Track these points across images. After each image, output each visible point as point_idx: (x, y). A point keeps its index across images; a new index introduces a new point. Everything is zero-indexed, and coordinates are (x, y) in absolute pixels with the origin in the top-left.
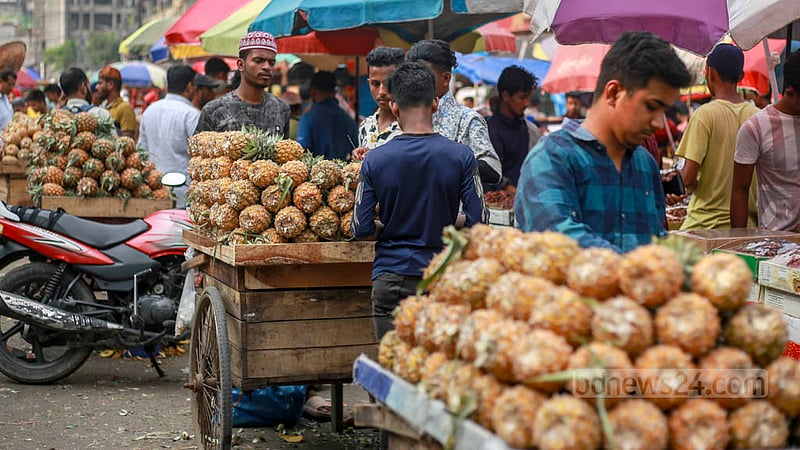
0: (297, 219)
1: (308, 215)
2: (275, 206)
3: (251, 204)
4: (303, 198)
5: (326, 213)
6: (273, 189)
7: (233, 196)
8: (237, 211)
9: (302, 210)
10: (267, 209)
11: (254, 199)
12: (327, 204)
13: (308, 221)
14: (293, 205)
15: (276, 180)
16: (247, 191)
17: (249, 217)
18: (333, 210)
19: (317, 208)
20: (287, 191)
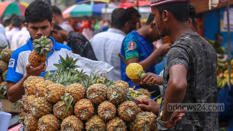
0: (75, 125)
1: (84, 122)
2: (62, 116)
3: (46, 114)
4: (80, 110)
5: (96, 120)
6: (61, 104)
7: (34, 109)
8: (37, 118)
9: (79, 118)
10: (57, 117)
11: (48, 110)
12: (97, 114)
13: (84, 126)
14: (74, 114)
15: (62, 98)
16: (43, 105)
17: (43, 123)
18: (101, 118)
19: (90, 117)
20: (70, 106)
